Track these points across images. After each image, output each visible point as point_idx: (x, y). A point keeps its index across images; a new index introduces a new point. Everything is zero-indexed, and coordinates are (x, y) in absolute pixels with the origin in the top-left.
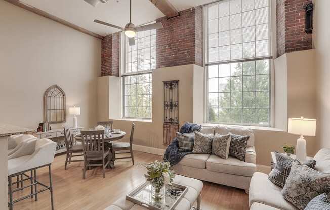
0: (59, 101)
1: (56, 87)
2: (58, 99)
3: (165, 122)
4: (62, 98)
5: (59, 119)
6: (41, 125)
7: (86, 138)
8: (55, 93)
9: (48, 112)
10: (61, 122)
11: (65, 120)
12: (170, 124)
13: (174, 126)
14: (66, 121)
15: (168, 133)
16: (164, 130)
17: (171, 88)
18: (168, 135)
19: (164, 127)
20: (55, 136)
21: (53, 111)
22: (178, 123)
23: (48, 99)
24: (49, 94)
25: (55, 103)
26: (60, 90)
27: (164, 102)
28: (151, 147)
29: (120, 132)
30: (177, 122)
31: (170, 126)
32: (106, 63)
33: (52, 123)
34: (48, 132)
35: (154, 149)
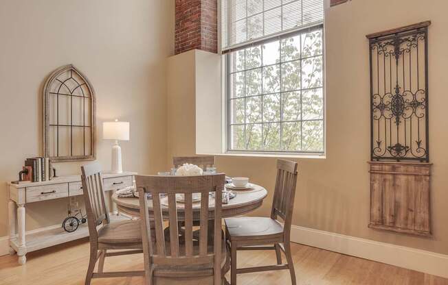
0: (80, 105)
1: (73, 70)
2: (76, 101)
3: (374, 158)
4: (87, 101)
5: (78, 152)
6: (30, 162)
7: (156, 203)
8: (71, 85)
9: (52, 132)
10: (83, 158)
11: (92, 153)
12: (395, 162)
13: (411, 169)
14: (94, 158)
15: (388, 189)
16: (372, 180)
17: (397, 53)
18: (387, 197)
19: (372, 172)
20: (66, 195)
21: (63, 131)
22: (427, 159)
23: (51, 100)
24: (54, 87)
25: (69, 110)
26: (82, 78)
27: (372, 97)
28: (323, 229)
29: (248, 185)
30: (422, 154)
31: (394, 168)
32: (187, 24)
33: (61, 160)
34: (47, 182)
35: (334, 235)
